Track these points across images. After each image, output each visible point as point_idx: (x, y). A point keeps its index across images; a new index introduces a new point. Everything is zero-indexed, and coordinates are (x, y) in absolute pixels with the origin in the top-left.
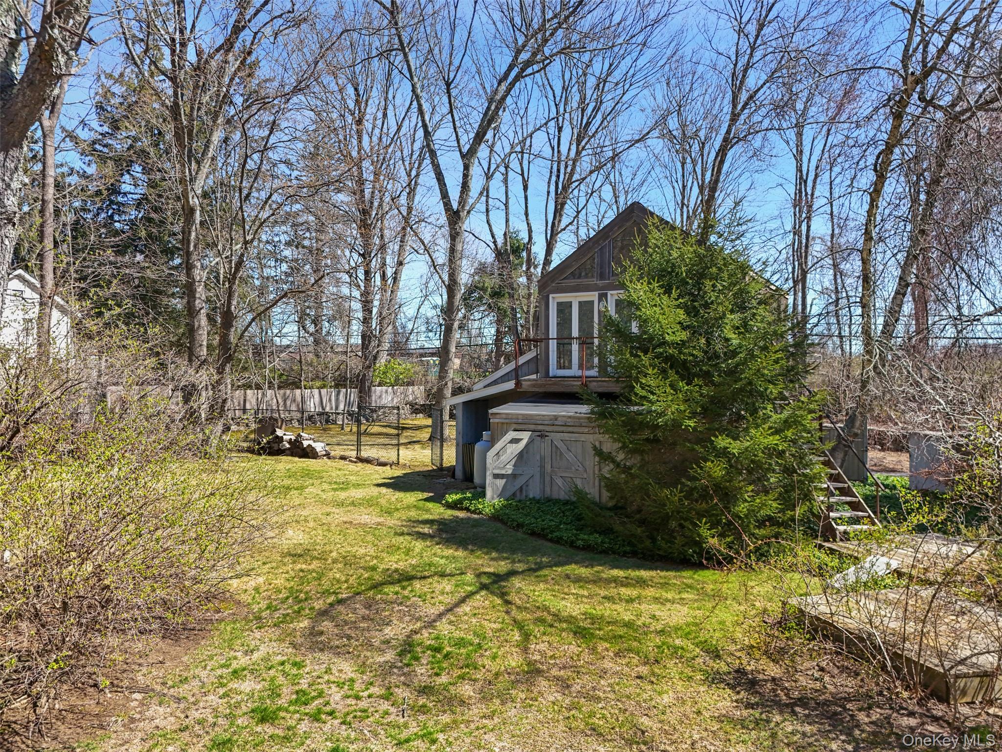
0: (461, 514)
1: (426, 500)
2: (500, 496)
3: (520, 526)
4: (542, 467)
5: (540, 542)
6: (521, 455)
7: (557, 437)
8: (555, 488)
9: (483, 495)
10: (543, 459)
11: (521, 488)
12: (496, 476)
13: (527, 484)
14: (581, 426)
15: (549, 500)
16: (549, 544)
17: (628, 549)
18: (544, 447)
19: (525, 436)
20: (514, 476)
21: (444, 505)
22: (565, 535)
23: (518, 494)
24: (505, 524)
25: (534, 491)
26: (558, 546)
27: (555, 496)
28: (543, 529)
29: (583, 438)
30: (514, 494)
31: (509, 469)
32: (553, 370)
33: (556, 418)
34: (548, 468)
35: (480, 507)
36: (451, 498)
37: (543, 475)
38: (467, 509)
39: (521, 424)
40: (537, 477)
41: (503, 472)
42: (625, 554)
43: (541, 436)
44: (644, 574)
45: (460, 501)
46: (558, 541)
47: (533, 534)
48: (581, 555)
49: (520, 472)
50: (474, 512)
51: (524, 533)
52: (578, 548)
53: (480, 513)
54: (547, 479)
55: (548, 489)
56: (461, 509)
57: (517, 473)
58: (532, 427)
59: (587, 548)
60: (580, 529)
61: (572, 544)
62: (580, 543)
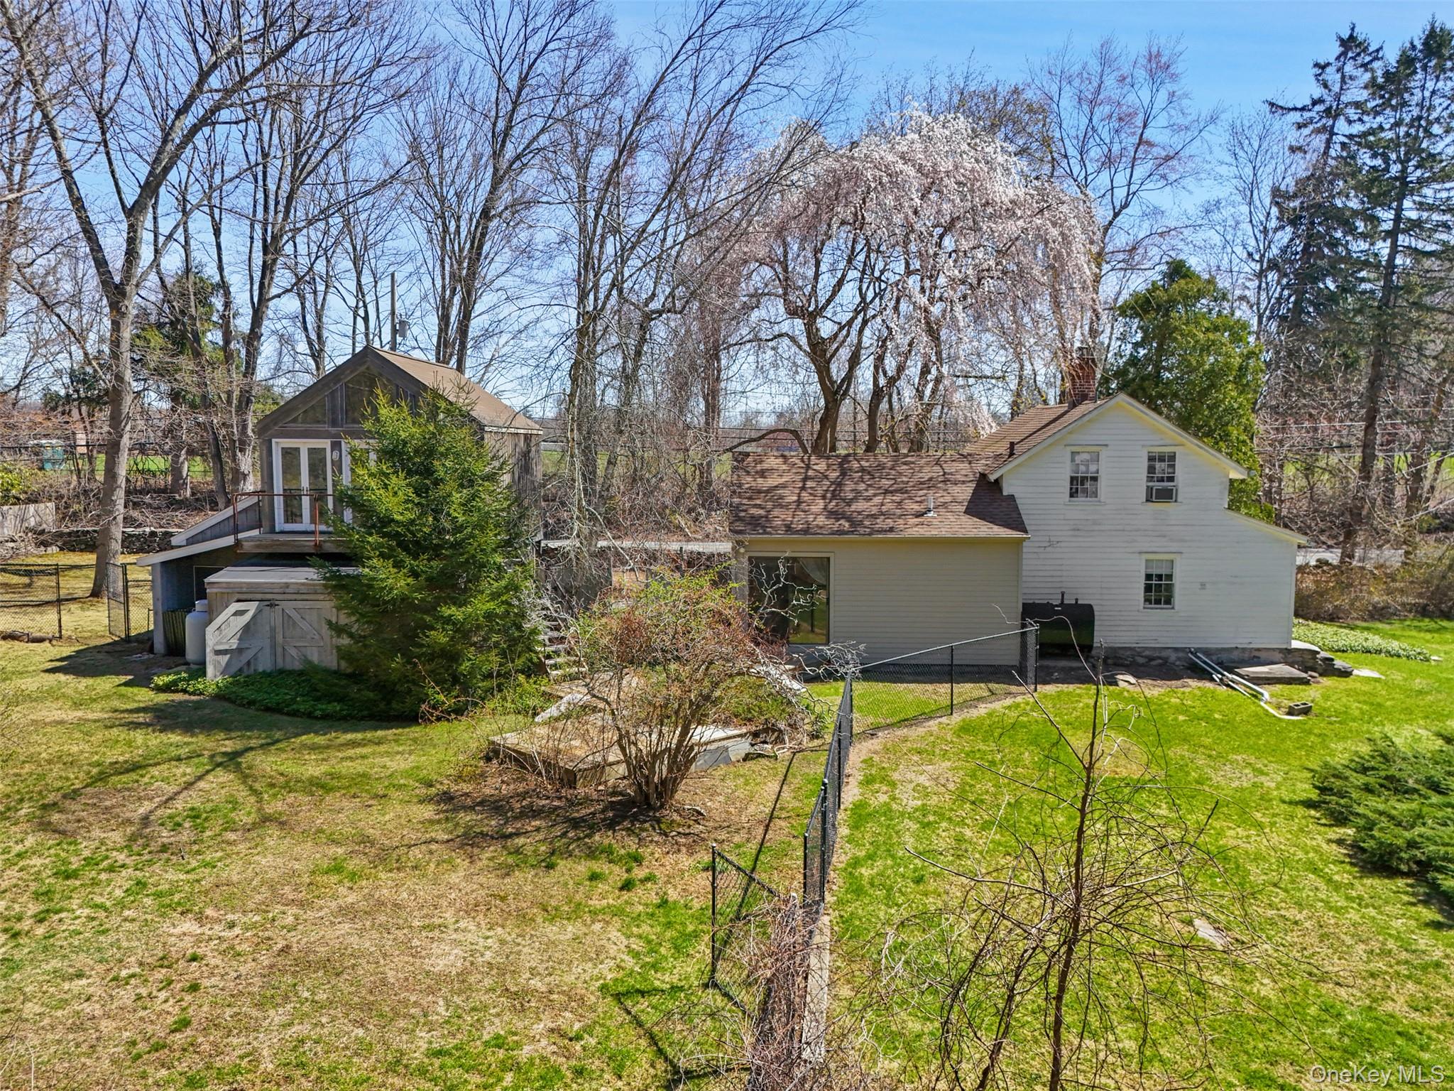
0: (179, 697)
1: (126, 684)
2: (223, 673)
3: (251, 703)
4: (273, 638)
5: (276, 717)
6: (247, 628)
7: (289, 607)
8: (288, 660)
9: (204, 674)
10: (273, 630)
11: (249, 663)
12: (218, 653)
13: (255, 657)
14: (316, 593)
15: (281, 672)
16: (285, 718)
17: (365, 713)
18: (275, 617)
19: (252, 607)
20: (240, 650)
21: (153, 689)
22: (302, 708)
23: (245, 669)
24: (233, 702)
25: (264, 664)
26: (296, 719)
27: (289, 667)
28: (278, 704)
29: (318, 605)
30: (241, 670)
31: (234, 644)
32: (280, 524)
33: (287, 585)
34: (280, 638)
35: (201, 687)
36: (161, 680)
37: (273, 646)
38: (185, 691)
39: (244, 594)
40: (267, 651)
41: (226, 647)
42: (363, 718)
43: (271, 606)
44: (380, 733)
45: (175, 683)
46: (294, 714)
47: (268, 709)
48: (319, 724)
49: (246, 646)
50: (193, 693)
51: (257, 710)
52: (316, 718)
53: (201, 694)
54: (279, 650)
55: (280, 660)
56: (176, 691)
57: (243, 646)
58: (259, 596)
59: (326, 717)
60: (318, 699)
61: (310, 715)
62: (318, 713)
